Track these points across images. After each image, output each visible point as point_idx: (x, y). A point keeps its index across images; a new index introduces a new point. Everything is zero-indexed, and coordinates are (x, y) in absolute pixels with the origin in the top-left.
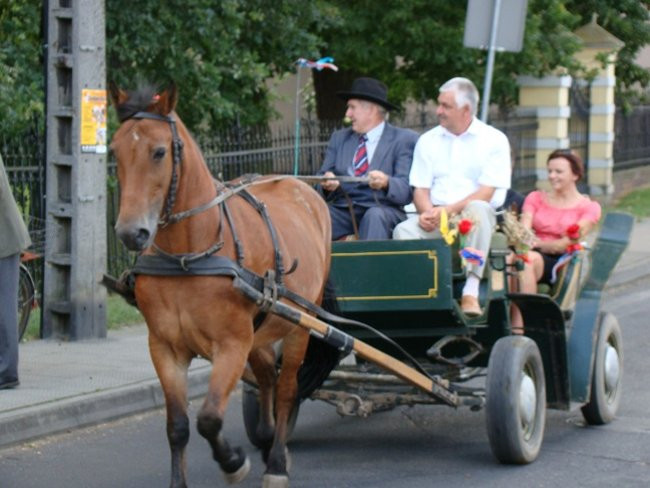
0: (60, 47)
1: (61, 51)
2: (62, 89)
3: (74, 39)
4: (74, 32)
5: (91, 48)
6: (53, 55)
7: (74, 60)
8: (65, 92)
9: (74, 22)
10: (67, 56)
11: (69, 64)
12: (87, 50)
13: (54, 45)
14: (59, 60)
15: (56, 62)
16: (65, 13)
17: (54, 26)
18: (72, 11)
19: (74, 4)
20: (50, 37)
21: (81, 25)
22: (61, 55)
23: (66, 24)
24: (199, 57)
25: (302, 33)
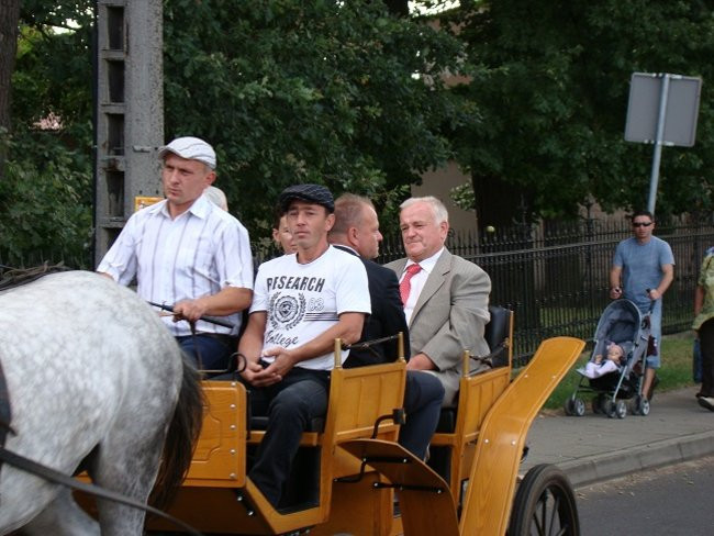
0: (110, 148)
1: (112, 152)
2: (113, 197)
3: (126, 139)
4: (126, 131)
5: (146, 148)
6: (103, 156)
7: (126, 162)
8: (117, 200)
9: (126, 118)
10: (118, 157)
11: (121, 167)
12: (142, 151)
13: (104, 145)
14: (109, 164)
15: (106, 165)
16: (115, 109)
17: (104, 125)
18: (125, 107)
19: (126, 99)
20: (99, 136)
21: (135, 123)
22: (111, 157)
23: (118, 121)
24: (303, 162)
25: (430, 136)
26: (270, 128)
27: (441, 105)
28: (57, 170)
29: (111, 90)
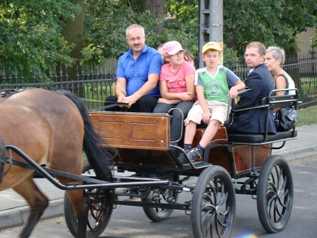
0: (205, 25)
2: (205, 42)
4: (210, 19)
5: (217, 25)
6: (202, 28)
7: (210, 30)
9: (210, 15)
10: (207, 29)
11: (208, 32)
12: (215, 26)
13: (202, 24)
15: (203, 31)
16: (207, 12)
17: (202, 17)
18: (210, 11)
19: (210, 8)
20: (201, 21)
21: (213, 16)
22: (205, 28)
23: (207, 15)
24: (264, 27)
25: (310, 15)
26: (252, 15)
27: (313, 5)
28: (181, 33)
29: (205, 5)
